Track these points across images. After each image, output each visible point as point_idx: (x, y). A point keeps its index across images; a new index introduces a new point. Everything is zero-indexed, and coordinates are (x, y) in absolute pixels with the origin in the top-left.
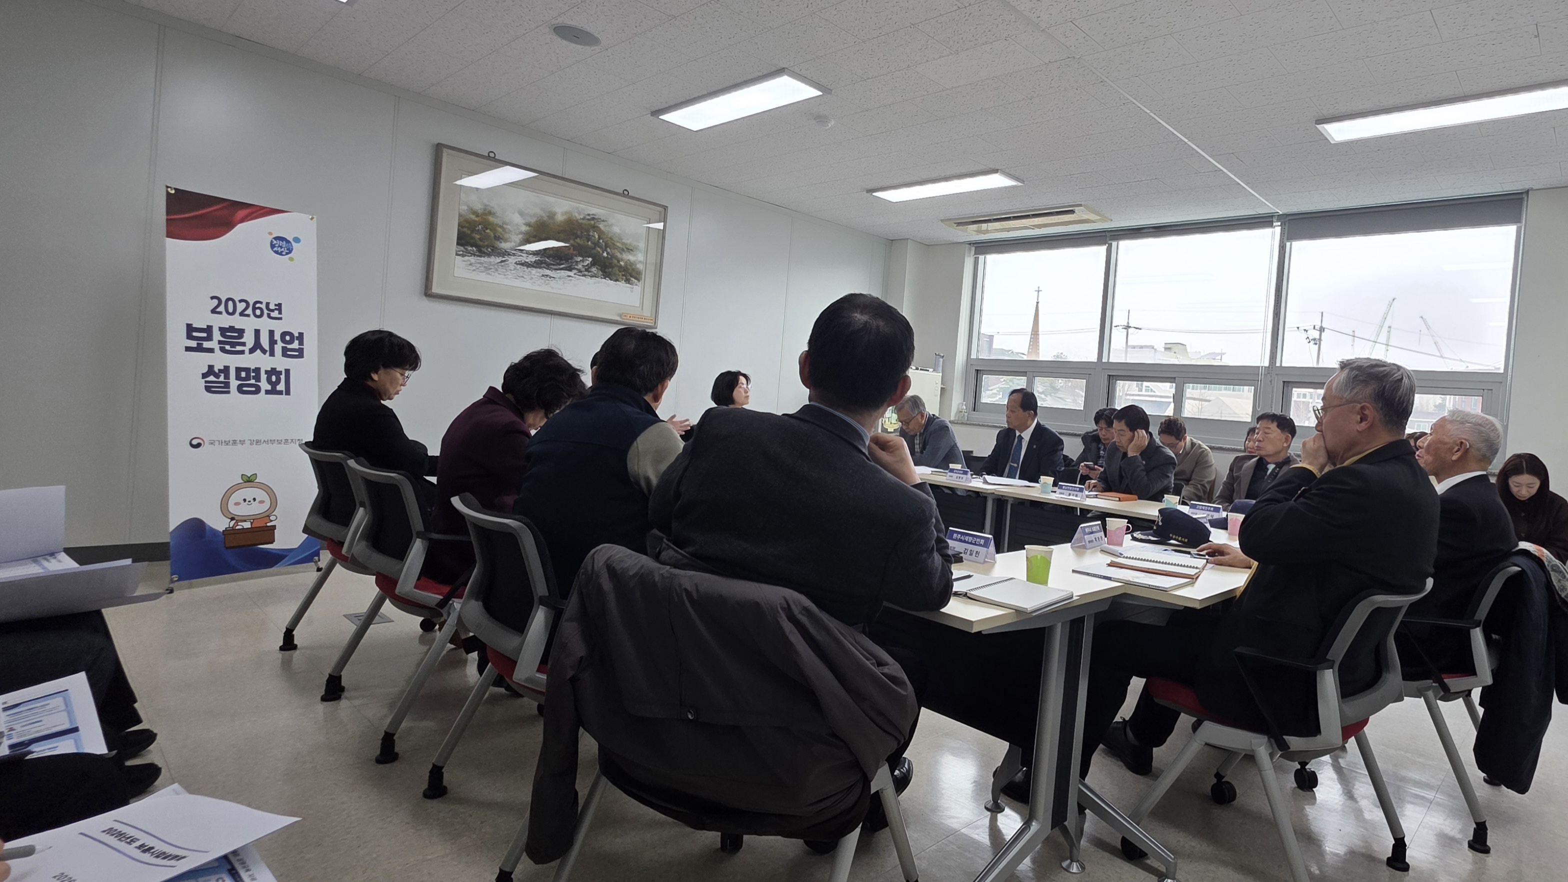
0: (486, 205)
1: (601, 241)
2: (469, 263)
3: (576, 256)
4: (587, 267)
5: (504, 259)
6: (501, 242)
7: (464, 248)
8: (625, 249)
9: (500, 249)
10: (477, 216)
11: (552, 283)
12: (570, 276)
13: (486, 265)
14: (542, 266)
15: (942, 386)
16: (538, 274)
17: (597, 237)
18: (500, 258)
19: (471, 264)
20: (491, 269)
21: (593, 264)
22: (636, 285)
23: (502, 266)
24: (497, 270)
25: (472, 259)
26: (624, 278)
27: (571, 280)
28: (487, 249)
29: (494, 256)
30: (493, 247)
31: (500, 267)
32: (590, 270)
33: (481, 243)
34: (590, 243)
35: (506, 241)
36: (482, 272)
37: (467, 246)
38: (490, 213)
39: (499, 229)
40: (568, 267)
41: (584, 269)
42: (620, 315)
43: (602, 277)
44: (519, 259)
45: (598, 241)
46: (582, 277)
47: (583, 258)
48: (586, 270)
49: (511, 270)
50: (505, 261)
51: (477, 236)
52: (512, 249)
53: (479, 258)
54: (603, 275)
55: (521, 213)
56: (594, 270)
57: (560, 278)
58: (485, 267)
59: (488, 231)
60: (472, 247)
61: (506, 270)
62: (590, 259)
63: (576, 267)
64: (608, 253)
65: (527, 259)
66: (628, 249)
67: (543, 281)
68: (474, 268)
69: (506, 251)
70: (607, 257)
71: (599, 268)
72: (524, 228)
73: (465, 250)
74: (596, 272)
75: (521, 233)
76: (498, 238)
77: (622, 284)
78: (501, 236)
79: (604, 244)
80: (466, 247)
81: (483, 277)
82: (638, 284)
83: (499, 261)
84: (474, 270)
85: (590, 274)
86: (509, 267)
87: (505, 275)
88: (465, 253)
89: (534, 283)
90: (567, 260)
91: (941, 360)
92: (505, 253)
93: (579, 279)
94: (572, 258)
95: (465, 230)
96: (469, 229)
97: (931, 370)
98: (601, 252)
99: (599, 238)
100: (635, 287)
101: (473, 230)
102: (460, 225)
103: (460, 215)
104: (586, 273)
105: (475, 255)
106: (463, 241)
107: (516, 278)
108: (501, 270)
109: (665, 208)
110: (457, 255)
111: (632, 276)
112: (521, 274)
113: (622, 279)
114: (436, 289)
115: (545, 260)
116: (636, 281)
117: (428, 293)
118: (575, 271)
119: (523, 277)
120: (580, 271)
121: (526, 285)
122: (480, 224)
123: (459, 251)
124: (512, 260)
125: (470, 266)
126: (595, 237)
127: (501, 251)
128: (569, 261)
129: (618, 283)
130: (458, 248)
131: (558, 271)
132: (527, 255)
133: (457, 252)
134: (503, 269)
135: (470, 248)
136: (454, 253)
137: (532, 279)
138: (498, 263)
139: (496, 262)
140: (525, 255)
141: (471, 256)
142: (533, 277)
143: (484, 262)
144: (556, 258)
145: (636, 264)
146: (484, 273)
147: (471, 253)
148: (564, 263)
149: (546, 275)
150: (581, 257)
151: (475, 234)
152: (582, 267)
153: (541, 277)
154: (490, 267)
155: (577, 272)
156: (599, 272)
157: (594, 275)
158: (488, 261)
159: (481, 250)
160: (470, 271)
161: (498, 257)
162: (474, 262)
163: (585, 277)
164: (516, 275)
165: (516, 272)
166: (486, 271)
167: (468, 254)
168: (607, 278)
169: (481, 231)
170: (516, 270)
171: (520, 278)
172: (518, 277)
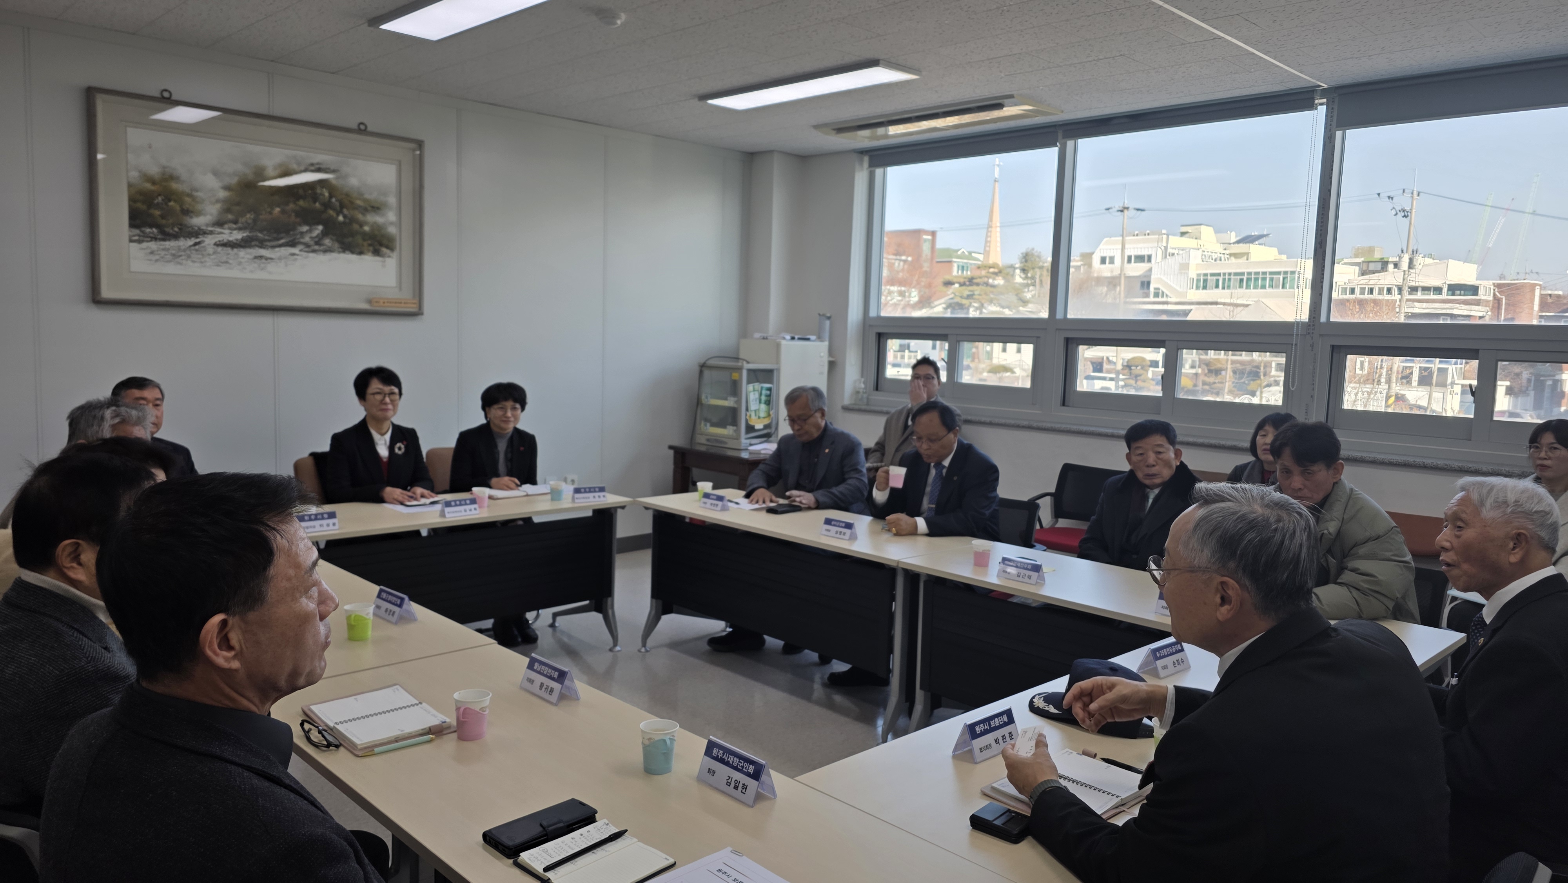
0: (164, 167)
1: (334, 200)
2: (149, 251)
3: (301, 225)
4: (317, 240)
5: (198, 240)
6: (191, 217)
7: (142, 232)
8: (369, 208)
9: (190, 227)
10: (154, 183)
11: (271, 267)
12: (293, 254)
13: (173, 252)
14: (253, 243)
15: (831, 359)
16: (248, 256)
17: (327, 194)
18: (193, 239)
19: (152, 253)
20: (181, 256)
21: (325, 234)
22: (389, 257)
24: (189, 257)
25: (153, 245)
26: (371, 248)
27: (295, 260)
28: (172, 229)
29: (184, 237)
30: (181, 225)
31: (194, 252)
32: (321, 242)
33: (164, 222)
34: (317, 205)
35: (198, 214)
36: (170, 261)
37: (144, 227)
38: (172, 178)
39: (187, 199)
40: (290, 241)
41: (312, 243)
42: (370, 302)
43: (340, 250)
44: (220, 238)
45: (330, 201)
46: (311, 255)
47: (311, 226)
48: (317, 243)
49: (209, 255)
50: (199, 243)
51: (157, 213)
52: (207, 225)
53: (162, 243)
54: (342, 248)
55: (216, 173)
56: (327, 242)
57: (280, 259)
58: (173, 255)
59: (172, 203)
60: (151, 227)
61: (203, 255)
62: (320, 227)
63: (302, 240)
64: (345, 217)
65: (230, 236)
66: (373, 207)
67: (256, 265)
68: (157, 257)
69: (199, 229)
70: (344, 223)
71: (334, 238)
72: (222, 194)
73: (141, 234)
74: (330, 244)
75: (217, 201)
76: (187, 212)
77: (368, 260)
78: (191, 209)
79: (337, 204)
80: (143, 229)
81: (171, 268)
82: (391, 254)
83: (192, 243)
84: (157, 260)
85: (322, 248)
86: (205, 250)
87: (202, 262)
88: (141, 238)
89: (244, 268)
90: (287, 232)
91: (828, 322)
92: (198, 233)
93: (306, 257)
94: (294, 229)
95: (139, 205)
96: (143, 203)
97: (813, 337)
98: (335, 215)
99: (331, 196)
100: (388, 260)
101: (151, 205)
102: (132, 200)
103: (130, 185)
104: (317, 247)
105: (155, 239)
106: (138, 222)
107: (218, 265)
108: (195, 256)
109: (420, 144)
110: (131, 241)
111: (381, 245)
112: (224, 259)
113: (369, 251)
114: (106, 292)
115: (257, 236)
116: (388, 251)
117: (96, 299)
118: (301, 247)
119: (227, 262)
120: (307, 245)
121: (234, 273)
122: (159, 195)
123: (134, 236)
124: (209, 241)
125: (151, 255)
126: (324, 195)
127: (193, 229)
128: (291, 233)
129: (363, 257)
130: (131, 231)
131: (277, 249)
132: (230, 231)
133: (130, 237)
134: (198, 254)
135: (148, 230)
136: (127, 239)
137: (240, 263)
138: (190, 246)
139: (188, 246)
140: (227, 231)
141: (151, 241)
142: (242, 260)
143: (169, 247)
144: (273, 231)
145: (386, 228)
146: (172, 263)
147: (150, 237)
148: (284, 237)
149: (260, 256)
150: (307, 226)
151: (154, 209)
152: (310, 239)
153: (254, 260)
154: (180, 254)
155: (304, 247)
156: (335, 244)
157: (328, 248)
158: (176, 245)
159: (165, 231)
160: (152, 262)
161: (190, 239)
162: (156, 249)
163: (315, 253)
164: (217, 260)
165: (217, 257)
166: (175, 259)
167: (146, 239)
168: (346, 252)
169: (162, 204)
170: (217, 254)
171: (224, 264)
172: (220, 264)
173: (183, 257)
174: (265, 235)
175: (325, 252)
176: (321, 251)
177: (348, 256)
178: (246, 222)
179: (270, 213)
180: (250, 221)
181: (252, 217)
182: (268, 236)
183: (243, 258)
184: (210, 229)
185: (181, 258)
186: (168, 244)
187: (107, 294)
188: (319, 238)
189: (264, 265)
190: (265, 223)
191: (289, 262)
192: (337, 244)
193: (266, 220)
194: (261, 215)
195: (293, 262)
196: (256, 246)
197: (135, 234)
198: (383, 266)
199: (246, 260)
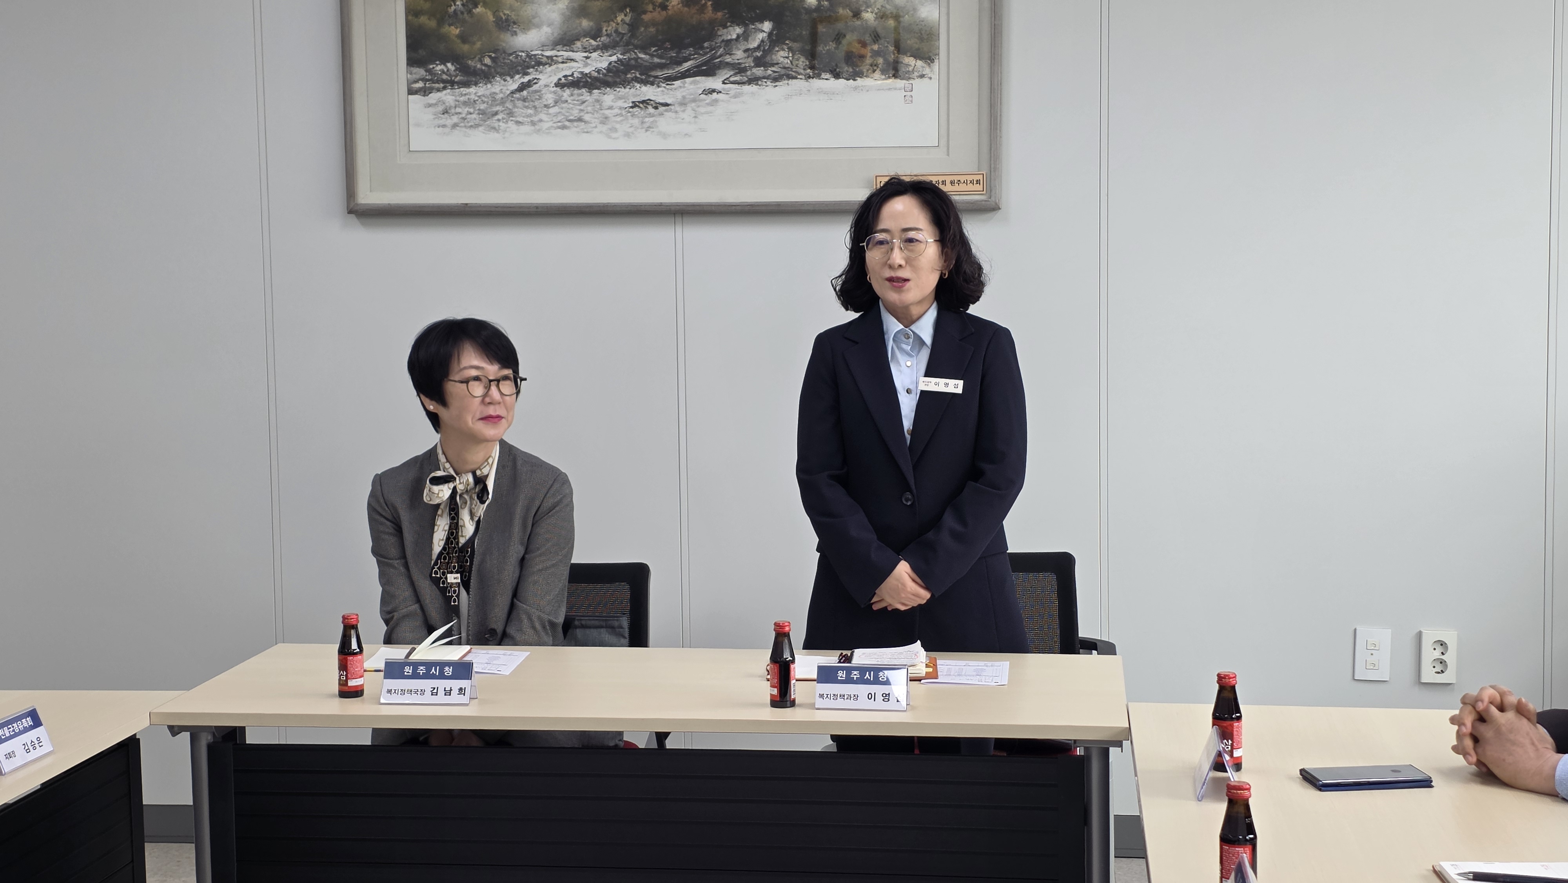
2: (441, 108)
3: (725, 27)
4: (759, 54)
5: (526, 79)
6: (515, 34)
7: (429, 71)
9: (514, 54)
11: (666, 122)
12: (712, 91)
13: (483, 107)
14: (630, 75)
16: (620, 103)
18: (517, 77)
19: (445, 112)
20: (496, 113)
21: (775, 40)
22: (922, 76)
23: (524, 100)
24: (511, 114)
25: (448, 97)
26: (880, 61)
27: (716, 101)
28: (481, 61)
29: (502, 75)
30: (496, 51)
31: (520, 104)
32: (768, 59)
33: (465, 48)
35: (527, 25)
36: (477, 126)
37: (433, 62)
40: (704, 63)
41: (750, 62)
43: (809, 73)
44: (566, 70)
46: (746, 88)
47: (746, 25)
48: (760, 62)
49: (547, 106)
50: (528, 85)
52: (543, 47)
53: (464, 90)
54: (811, 68)
56: (782, 56)
57: (683, 104)
58: (482, 112)
59: (479, 10)
60: (443, 63)
61: (535, 107)
62: (767, 26)
63: (728, 59)
65: (586, 65)
67: (636, 121)
68: (455, 119)
69: (529, 56)
71: (796, 45)
73: (428, 76)
74: (787, 62)
76: (506, 24)
78: (513, 17)
80: (429, 67)
81: (480, 140)
82: (927, 71)
83: (515, 86)
84: (455, 126)
85: (770, 72)
86: (540, 98)
87: (533, 123)
88: (429, 85)
89: (614, 130)
90: (697, 44)
92: (526, 64)
93: (740, 94)
94: (711, 35)
95: (423, 19)
96: (432, 14)
100: (917, 83)
101: (443, 16)
104: (759, 71)
105: (451, 84)
106: (422, 53)
107: (564, 127)
108: (521, 112)
110: (411, 92)
111: (904, 51)
112: (575, 113)
113: (873, 67)
114: (371, 194)
115: (637, 59)
116: (920, 63)
117: (353, 207)
118: (726, 74)
119: (580, 120)
120: (740, 69)
121: (593, 140)
123: (416, 82)
124: (547, 77)
125: (446, 115)
127: (517, 56)
128: (706, 45)
129: (860, 81)
130: (411, 74)
131: (678, 83)
132: (586, 54)
133: (409, 83)
134: (527, 107)
135: (439, 68)
136: (404, 89)
137: (605, 120)
138: (513, 93)
139: (508, 92)
140: (579, 56)
141: (444, 88)
142: (607, 112)
143: (476, 98)
144: (668, 45)
145: (915, 10)
146: (481, 128)
147: (444, 81)
148: (690, 55)
149: (643, 102)
150: (738, 25)
151: (450, 25)
152: (746, 55)
153: (631, 110)
154: (495, 109)
155: (732, 73)
156: (798, 60)
157: (783, 72)
158: (488, 93)
159: (468, 67)
160: (447, 130)
161: (512, 77)
162: (453, 104)
163: (757, 84)
164: (563, 117)
165: (562, 110)
166: (485, 121)
167: (437, 85)
168: (823, 76)
169: (462, 13)
170: (562, 103)
171: (575, 124)
172: (567, 123)
173: (500, 116)
174: (652, 56)
175: (776, 80)
176: (767, 78)
177: (828, 83)
178: (616, 31)
179: (664, 7)
180: (623, 29)
181: (627, 19)
182: (660, 57)
183: (611, 108)
184: (548, 53)
185: (496, 117)
187: (367, 196)
188: (764, 51)
189: (651, 119)
190: (652, 30)
191: (702, 110)
192: (802, 59)
193: (654, 23)
194: (645, 12)
195: (710, 108)
196: (636, 80)
197: (418, 77)
198: (908, 100)
199: (617, 111)
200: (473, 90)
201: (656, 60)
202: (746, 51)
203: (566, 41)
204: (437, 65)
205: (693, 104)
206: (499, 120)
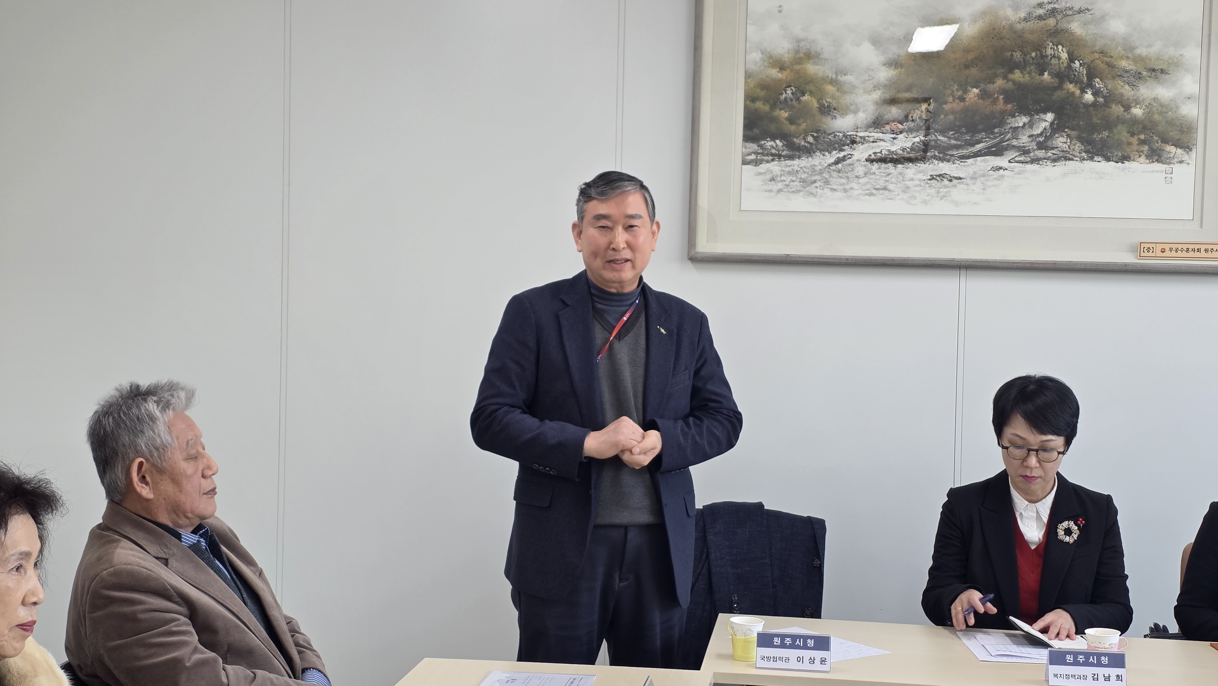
0: (799, 41)
1: (1077, 63)
2: (769, 176)
3: (1013, 116)
4: (1041, 139)
5: (842, 154)
6: (835, 117)
7: (761, 146)
8: (1145, 73)
9: (833, 134)
10: (783, 69)
11: (958, 192)
12: (998, 168)
13: (804, 176)
14: (930, 154)
16: (920, 176)
17: (1064, 56)
18: (834, 152)
19: (772, 179)
20: (815, 182)
21: (1056, 128)
22: (1181, 162)
23: (839, 171)
24: (827, 182)
25: (775, 167)
27: (1002, 176)
28: (804, 139)
29: (821, 151)
30: (817, 131)
31: (835, 174)
32: (1049, 143)
33: (792, 129)
34: (1046, 75)
35: (844, 111)
36: (798, 191)
37: (764, 139)
38: (809, 56)
39: (830, 89)
40: (994, 146)
41: (1034, 145)
42: (1139, 248)
43: (1085, 155)
44: (876, 148)
45: (1069, 67)
46: (1029, 167)
47: (1031, 116)
48: (1041, 146)
49: (858, 177)
50: (844, 159)
52: (856, 129)
53: (789, 162)
54: (1086, 152)
55: (876, 41)
56: (1061, 141)
57: (974, 178)
58: (803, 181)
59: (806, 98)
60: (773, 139)
61: (848, 177)
62: (1050, 117)
63: (1015, 143)
64: (1096, 93)
65: (893, 144)
66: (1153, 71)
67: (933, 191)
68: (780, 186)
69: (845, 135)
70: (1094, 104)
71: (1074, 133)
72: (885, 74)
73: (759, 151)
74: (1065, 147)
75: (876, 87)
76: (826, 110)
78: (834, 104)
79: (1084, 71)
80: (761, 143)
81: (800, 203)
82: (1186, 157)
83: (832, 160)
84: (780, 191)
85: (1050, 154)
86: (853, 170)
87: (845, 191)
88: (760, 157)
89: (914, 197)
90: (989, 130)
92: (843, 142)
93: (1023, 172)
94: (1001, 123)
95: (759, 105)
96: (766, 100)
98: (1078, 92)
99: (1071, 59)
100: (1176, 167)
101: (775, 103)
102: (749, 97)
103: (748, 75)
104: (1041, 153)
105: (779, 156)
106: (756, 131)
107: (871, 194)
108: (836, 181)
110: (745, 163)
111: (1165, 141)
112: (881, 183)
113: (1139, 153)
114: (707, 244)
115: (937, 141)
116: (1179, 151)
117: (692, 255)
118: (1012, 154)
119: (885, 188)
120: (1025, 151)
121: (895, 206)
122: (789, 86)
123: (750, 154)
124: (860, 154)
125: (773, 182)
126: (1059, 58)
127: (835, 136)
128: (996, 130)
129: (1128, 164)
130: (746, 148)
131: (970, 161)
132: (893, 136)
133: (744, 155)
134: (840, 177)
135: (769, 144)
136: (739, 160)
137: (906, 189)
138: (830, 165)
139: (826, 165)
140: (889, 136)
141: (773, 160)
142: (908, 183)
143: (799, 169)
144: (964, 130)
145: (1177, 107)
146: (801, 194)
147: (772, 155)
148: (982, 138)
149: (940, 175)
150: (1025, 115)
151: (780, 109)
152: (1030, 140)
153: (929, 182)
154: (814, 178)
155: (1017, 154)
156: (1074, 145)
157: (1061, 154)
158: (808, 165)
159: (794, 144)
160: (772, 194)
161: (830, 153)
162: (779, 173)
163: (1038, 164)
164: (871, 186)
165: (870, 181)
166: (805, 188)
167: (766, 158)
168: (1096, 158)
169: (791, 100)
170: (870, 174)
171: (881, 192)
172: (874, 191)
173: (817, 184)
174: (950, 138)
175: (1055, 160)
176: (1047, 159)
177: (1101, 166)
178: (920, 118)
179: (962, 99)
180: (926, 116)
181: (930, 108)
182: (956, 139)
183: (912, 180)
184: (862, 134)
185: (815, 185)
186: (796, 163)
187: (704, 246)
188: (1046, 137)
189: (946, 190)
190: (951, 117)
191: (990, 183)
192: (1079, 144)
193: (953, 112)
194: (946, 103)
195: (997, 182)
196: (935, 157)
197: (751, 150)
198: (1169, 181)
199: (917, 182)
200: (796, 162)
201: (953, 142)
202: (1030, 136)
203: (877, 123)
204: (768, 141)
205: (983, 179)
206: (817, 187)
